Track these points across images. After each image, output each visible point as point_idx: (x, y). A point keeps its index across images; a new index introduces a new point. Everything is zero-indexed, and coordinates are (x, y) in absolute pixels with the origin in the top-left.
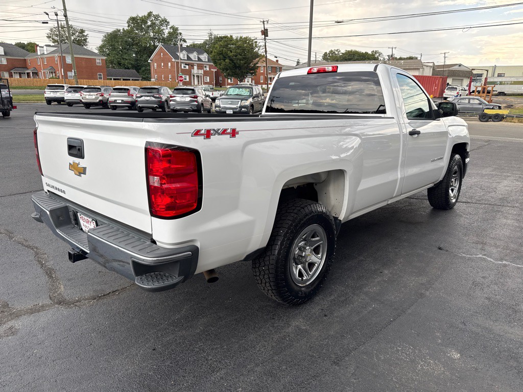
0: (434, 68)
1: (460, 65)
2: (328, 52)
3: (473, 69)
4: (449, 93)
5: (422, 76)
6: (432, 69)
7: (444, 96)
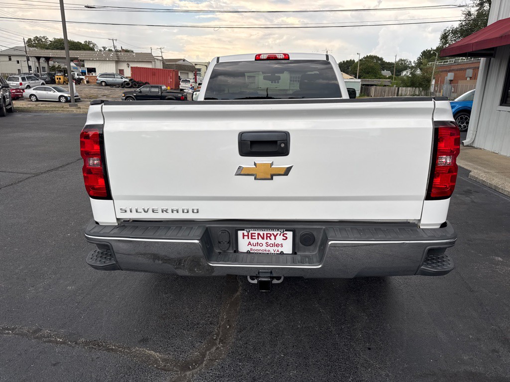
0: (164, 61)
1: (184, 60)
2: (32, 38)
3: (196, 65)
4: (184, 85)
5: (154, 69)
6: (162, 63)
7: (180, 88)
